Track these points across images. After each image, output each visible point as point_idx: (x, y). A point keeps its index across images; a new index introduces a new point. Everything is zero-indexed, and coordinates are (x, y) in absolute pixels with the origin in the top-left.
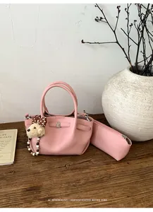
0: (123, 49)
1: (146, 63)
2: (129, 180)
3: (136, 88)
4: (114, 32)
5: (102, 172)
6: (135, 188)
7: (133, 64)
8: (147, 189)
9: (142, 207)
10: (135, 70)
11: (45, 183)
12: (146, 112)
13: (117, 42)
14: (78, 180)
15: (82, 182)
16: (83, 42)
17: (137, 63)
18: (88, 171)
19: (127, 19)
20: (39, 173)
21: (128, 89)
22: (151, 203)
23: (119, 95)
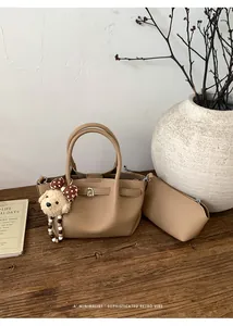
0: (182, 68)
1: (220, 89)
2: (195, 274)
3: (203, 130)
4: (167, 40)
5: (153, 264)
6: (203, 286)
7: (199, 91)
8: (223, 288)
9: (214, 316)
10: (202, 100)
11: (63, 283)
12: (220, 167)
13: (172, 57)
14: (115, 278)
15: (121, 280)
16: (117, 58)
17: (204, 89)
18: (129, 262)
19: (187, 19)
20: (54, 267)
21: (191, 132)
22: (228, 311)
23: (177, 142)
